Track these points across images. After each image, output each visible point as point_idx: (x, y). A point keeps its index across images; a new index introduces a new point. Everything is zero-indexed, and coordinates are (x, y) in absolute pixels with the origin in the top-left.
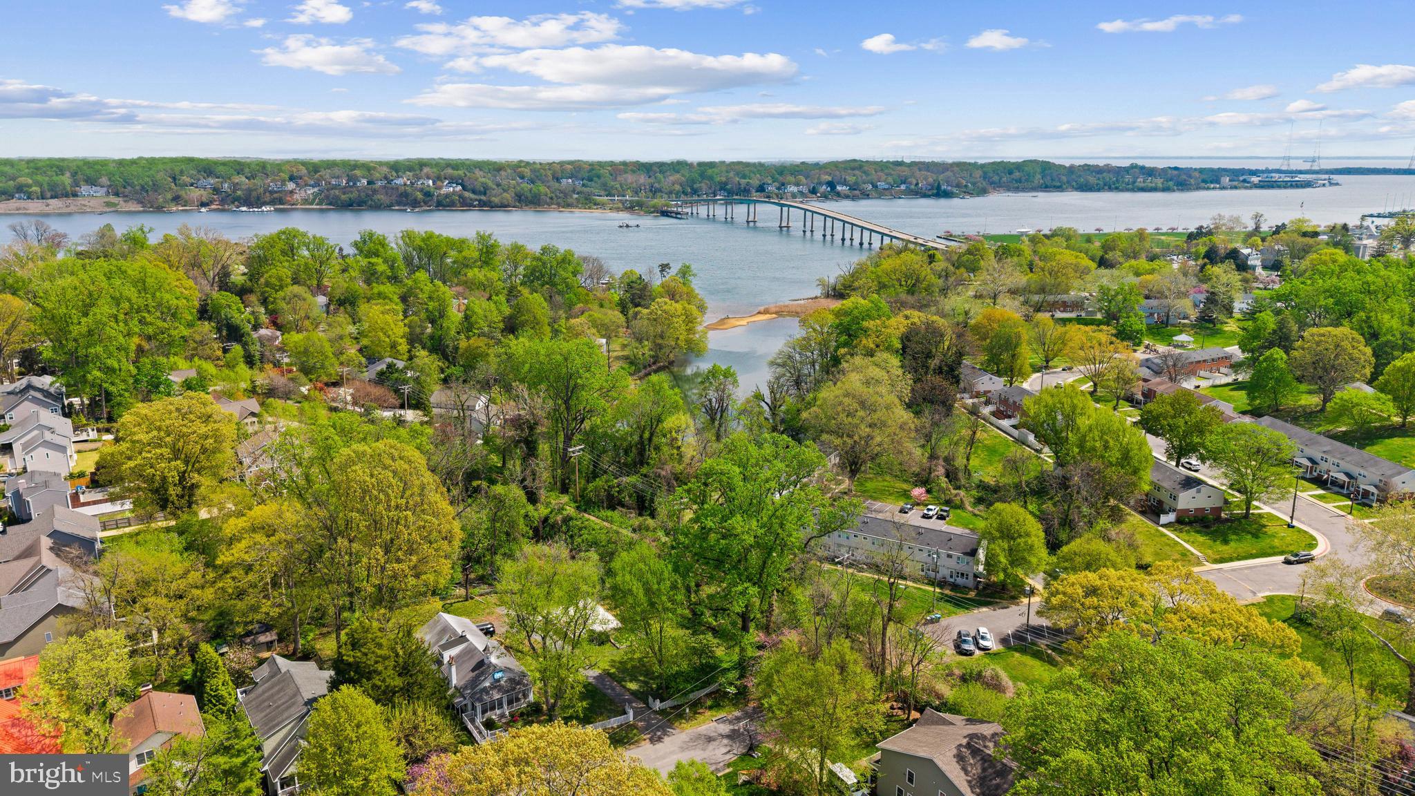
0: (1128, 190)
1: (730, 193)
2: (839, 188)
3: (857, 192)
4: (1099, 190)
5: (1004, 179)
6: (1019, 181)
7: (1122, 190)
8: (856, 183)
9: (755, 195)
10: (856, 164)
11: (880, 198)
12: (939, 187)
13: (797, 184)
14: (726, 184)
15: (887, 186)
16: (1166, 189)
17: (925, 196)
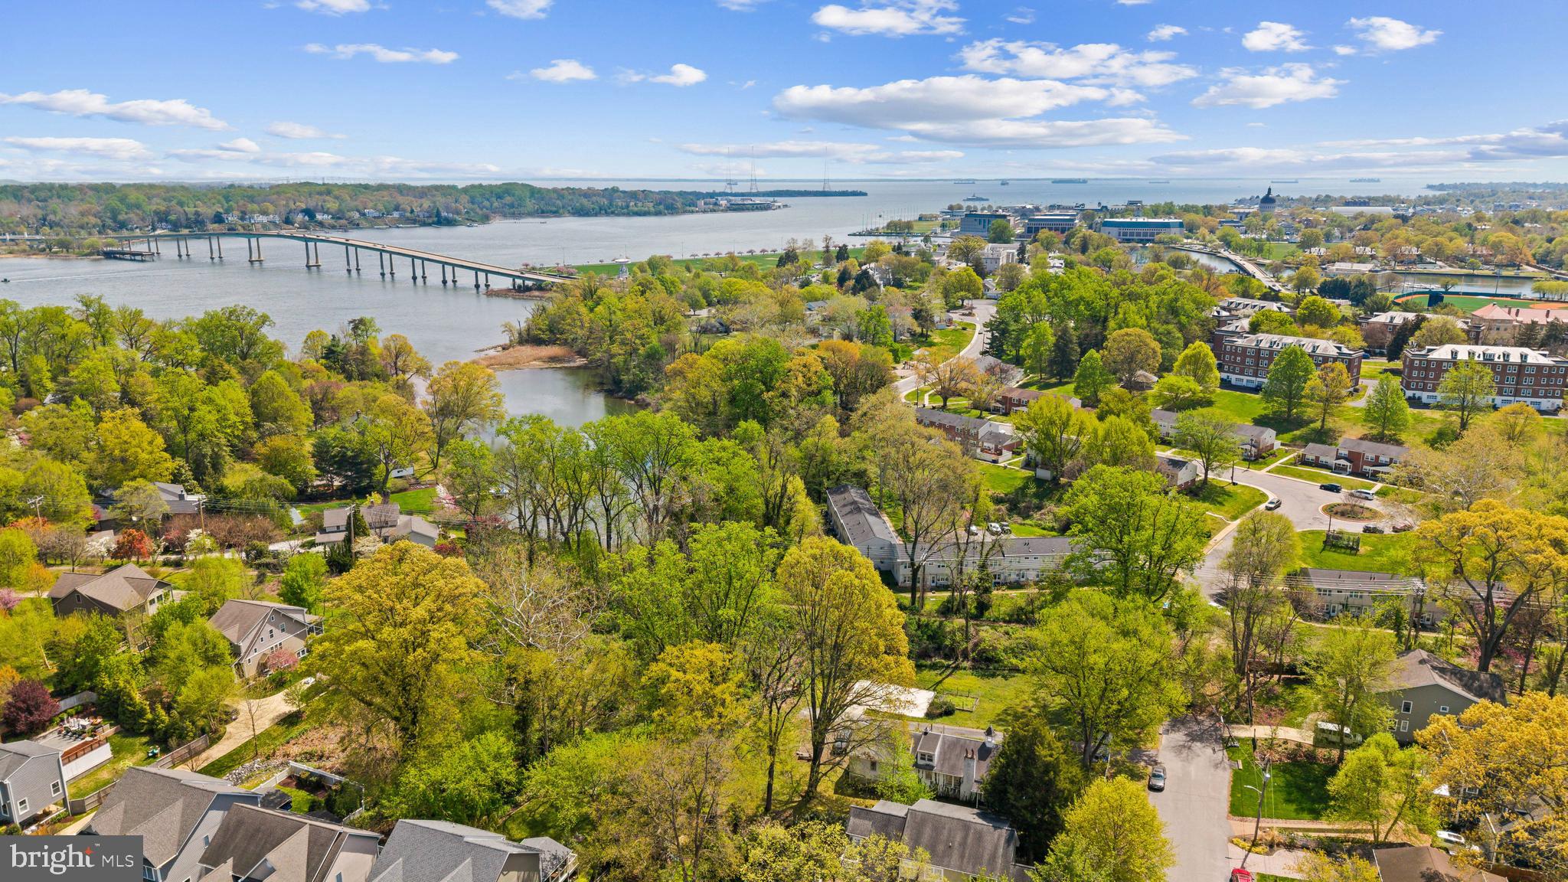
0: (624, 214)
1: (176, 226)
2: (319, 217)
3: (343, 222)
4: (596, 215)
5: (496, 204)
6: (512, 206)
7: (618, 215)
8: (340, 211)
9: (212, 227)
10: (323, 189)
11: (372, 227)
12: (438, 214)
13: (264, 213)
14: (167, 213)
15: (377, 214)
16: (658, 213)
17: (424, 224)
